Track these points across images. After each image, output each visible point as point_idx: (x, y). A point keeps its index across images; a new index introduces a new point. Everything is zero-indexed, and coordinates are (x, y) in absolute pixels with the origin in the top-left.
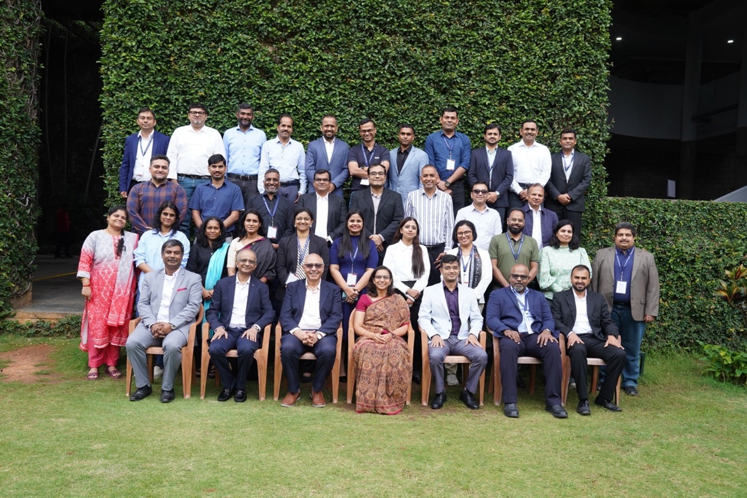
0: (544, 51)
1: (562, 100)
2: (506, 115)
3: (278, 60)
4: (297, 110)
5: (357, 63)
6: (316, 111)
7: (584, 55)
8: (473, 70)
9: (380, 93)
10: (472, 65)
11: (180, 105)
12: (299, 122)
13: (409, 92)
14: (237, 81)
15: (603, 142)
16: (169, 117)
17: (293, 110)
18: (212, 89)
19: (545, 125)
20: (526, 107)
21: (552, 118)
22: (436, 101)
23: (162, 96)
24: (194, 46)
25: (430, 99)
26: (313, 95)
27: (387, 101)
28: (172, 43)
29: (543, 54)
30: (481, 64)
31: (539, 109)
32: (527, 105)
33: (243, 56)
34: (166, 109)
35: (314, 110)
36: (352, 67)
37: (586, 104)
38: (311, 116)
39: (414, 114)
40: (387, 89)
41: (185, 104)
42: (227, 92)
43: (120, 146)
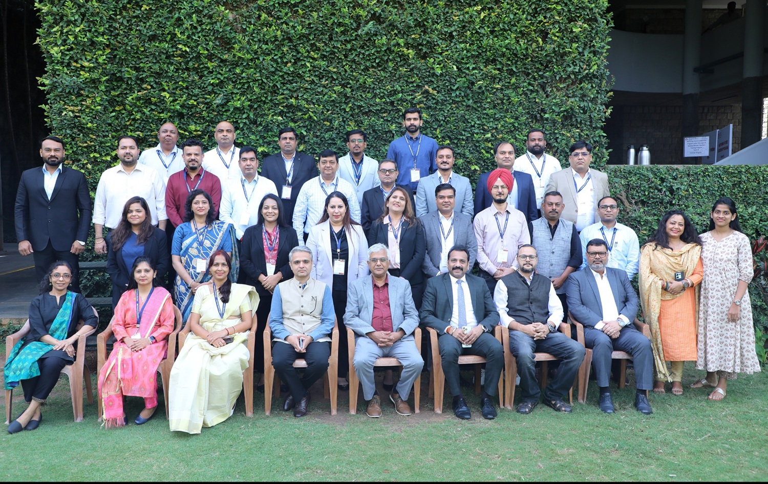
0: (533, 7)
1: (554, 60)
2: (493, 78)
3: (240, 28)
4: (263, 84)
5: (326, 28)
6: (283, 84)
7: (578, 9)
8: (455, 30)
9: (354, 61)
10: (454, 25)
11: (133, 84)
12: (266, 98)
13: (386, 58)
15: (601, 104)
16: (122, 97)
17: (259, 85)
18: (168, 64)
19: (536, 88)
20: (514, 70)
21: (544, 80)
22: (415, 67)
23: (114, 74)
24: (144, 16)
25: (410, 66)
26: (280, 67)
27: (362, 70)
28: (121, 14)
29: (532, 10)
30: (464, 24)
31: (530, 71)
32: (516, 67)
33: (200, 25)
34: (118, 88)
35: (281, 83)
36: (322, 34)
37: (581, 64)
38: (278, 89)
39: (392, 83)
40: (361, 56)
41: (139, 82)
42: (184, 67)
43: (68, 131)
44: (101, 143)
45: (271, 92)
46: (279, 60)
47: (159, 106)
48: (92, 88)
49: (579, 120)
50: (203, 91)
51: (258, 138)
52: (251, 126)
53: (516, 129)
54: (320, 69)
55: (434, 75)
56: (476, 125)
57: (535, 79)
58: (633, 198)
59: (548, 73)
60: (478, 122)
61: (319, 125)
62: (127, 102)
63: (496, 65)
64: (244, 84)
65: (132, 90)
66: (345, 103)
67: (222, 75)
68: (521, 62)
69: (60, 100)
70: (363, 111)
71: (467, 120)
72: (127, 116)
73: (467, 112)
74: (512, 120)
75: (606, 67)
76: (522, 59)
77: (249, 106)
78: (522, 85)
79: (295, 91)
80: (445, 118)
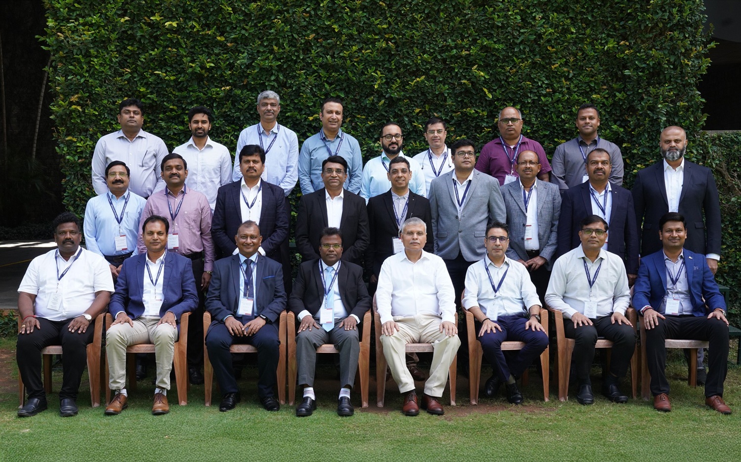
1: (638, 6)
4: (294, 41)
9: (398, 12)
12: (298, 57)
14: (216, 8)
22: (471, 18)
25: (465, 16)
26: (313, 20)
32: (593, 16)
39: (444, 37)
41: (152, 40)
42: (204, 22)
44: (111, 110)
45: (303, 50)
46: (313, 13)
47: (175, 68)
48: (101, 48)
49: (667, 77)
50: (225, 49)
51: (288, 102)
52: (280, 89)
53: (593, 90)
54: (360, 22)
55: (493, 26)
56: (544, 86)
57: (615, 29)
58: (734, 171)
59: (630, 22)
60: (546, 82)
61: (359, 87)
62: (139, 63)
63: (568, 14)
64: (273, 40)
65: (144, 50)
66: (388, 60)
67: (246, 30)
68: (599, 9)
69: (66, 61)
70: (411, 70)
71: (533, 79)
72: (139, 80)
73: (533, 71)
74: (587, 79)
75: (702, 12)
76: (600, 5)
77: (277, 66)
78: (599, 36)
79: (331, 48)
80: (508, 77)
